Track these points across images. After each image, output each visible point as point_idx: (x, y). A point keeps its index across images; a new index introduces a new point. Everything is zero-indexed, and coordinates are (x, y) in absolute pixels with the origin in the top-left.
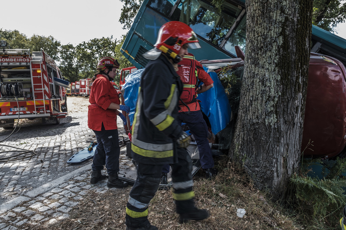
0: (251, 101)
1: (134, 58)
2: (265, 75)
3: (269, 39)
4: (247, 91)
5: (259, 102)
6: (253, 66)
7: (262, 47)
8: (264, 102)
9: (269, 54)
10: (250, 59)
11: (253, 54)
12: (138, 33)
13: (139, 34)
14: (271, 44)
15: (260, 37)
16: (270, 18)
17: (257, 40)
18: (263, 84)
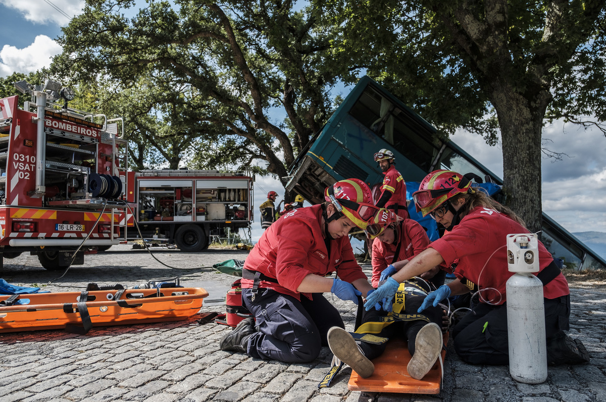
0: (525, 213)
1: (332, 168)
2: (533, 197)
3: (534, 177)
4: (520, 207)
5: (531, 213)
6: (525, 191)
7: (531, 180)
8: (533, 213)
9: (534, 185)
10: (521, 186)
11: (524, 184)
12: (337, 140)
13: (340, 142)
14: (535, 180)
15: (528, 175)
16: (534, 164)
17: (527, 176)
18: (532, 203)
